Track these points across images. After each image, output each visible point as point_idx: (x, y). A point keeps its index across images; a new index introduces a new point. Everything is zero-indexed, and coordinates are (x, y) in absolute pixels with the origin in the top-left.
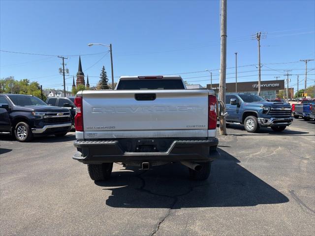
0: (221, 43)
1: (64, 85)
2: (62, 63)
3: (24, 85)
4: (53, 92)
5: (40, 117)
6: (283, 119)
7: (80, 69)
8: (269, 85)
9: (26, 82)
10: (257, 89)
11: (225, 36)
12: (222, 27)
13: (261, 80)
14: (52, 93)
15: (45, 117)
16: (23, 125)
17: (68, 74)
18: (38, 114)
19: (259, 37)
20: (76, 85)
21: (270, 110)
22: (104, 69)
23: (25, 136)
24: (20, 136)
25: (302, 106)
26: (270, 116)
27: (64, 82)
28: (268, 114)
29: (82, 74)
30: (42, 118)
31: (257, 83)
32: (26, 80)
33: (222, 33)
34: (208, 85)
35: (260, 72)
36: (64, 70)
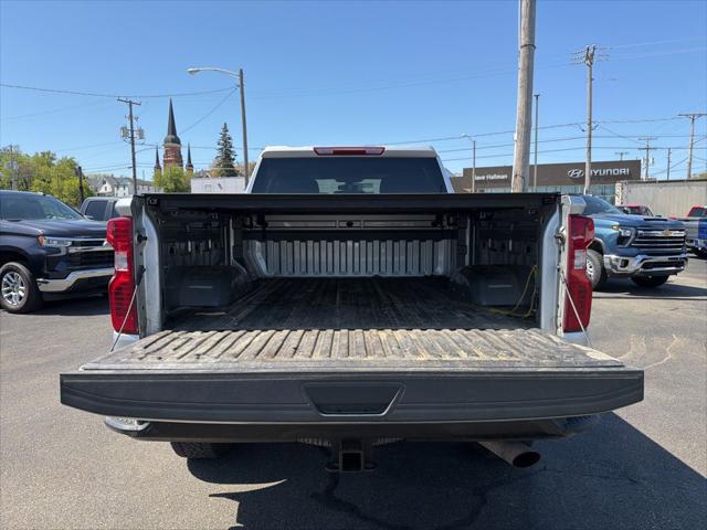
0: (520, 65)
1: (134, 166)
2: (128, 115)
3: (43, 164)
4: (111, 183)
5: (58, 250)
6: (665, 259)
7: (172, 130)
8: (606, 172)
9: (47, 159)
10: (581, 180)
11: (530, 46)
12: (523, 22)
13: (593, 160)
14: (107, 185)
15: (73, 250)
16: (17, 270)
17: (142, 141)
18: (55, 243)
19: (590, 58)
20: (162, 166)
21: (636, 234)
22: (226, 130)
23: (21, 298)
24: (10, 297)
25: (697, 223)
26: (634, 251)
27: (134, 159)
28: (630, 246)
29: (177, 141)
30: (63, 253)
31: (582, 165)
32: (49, 153)
33: (522, 39)
34: (465, 170)
35: (590, 141)
36: (132, 131)
